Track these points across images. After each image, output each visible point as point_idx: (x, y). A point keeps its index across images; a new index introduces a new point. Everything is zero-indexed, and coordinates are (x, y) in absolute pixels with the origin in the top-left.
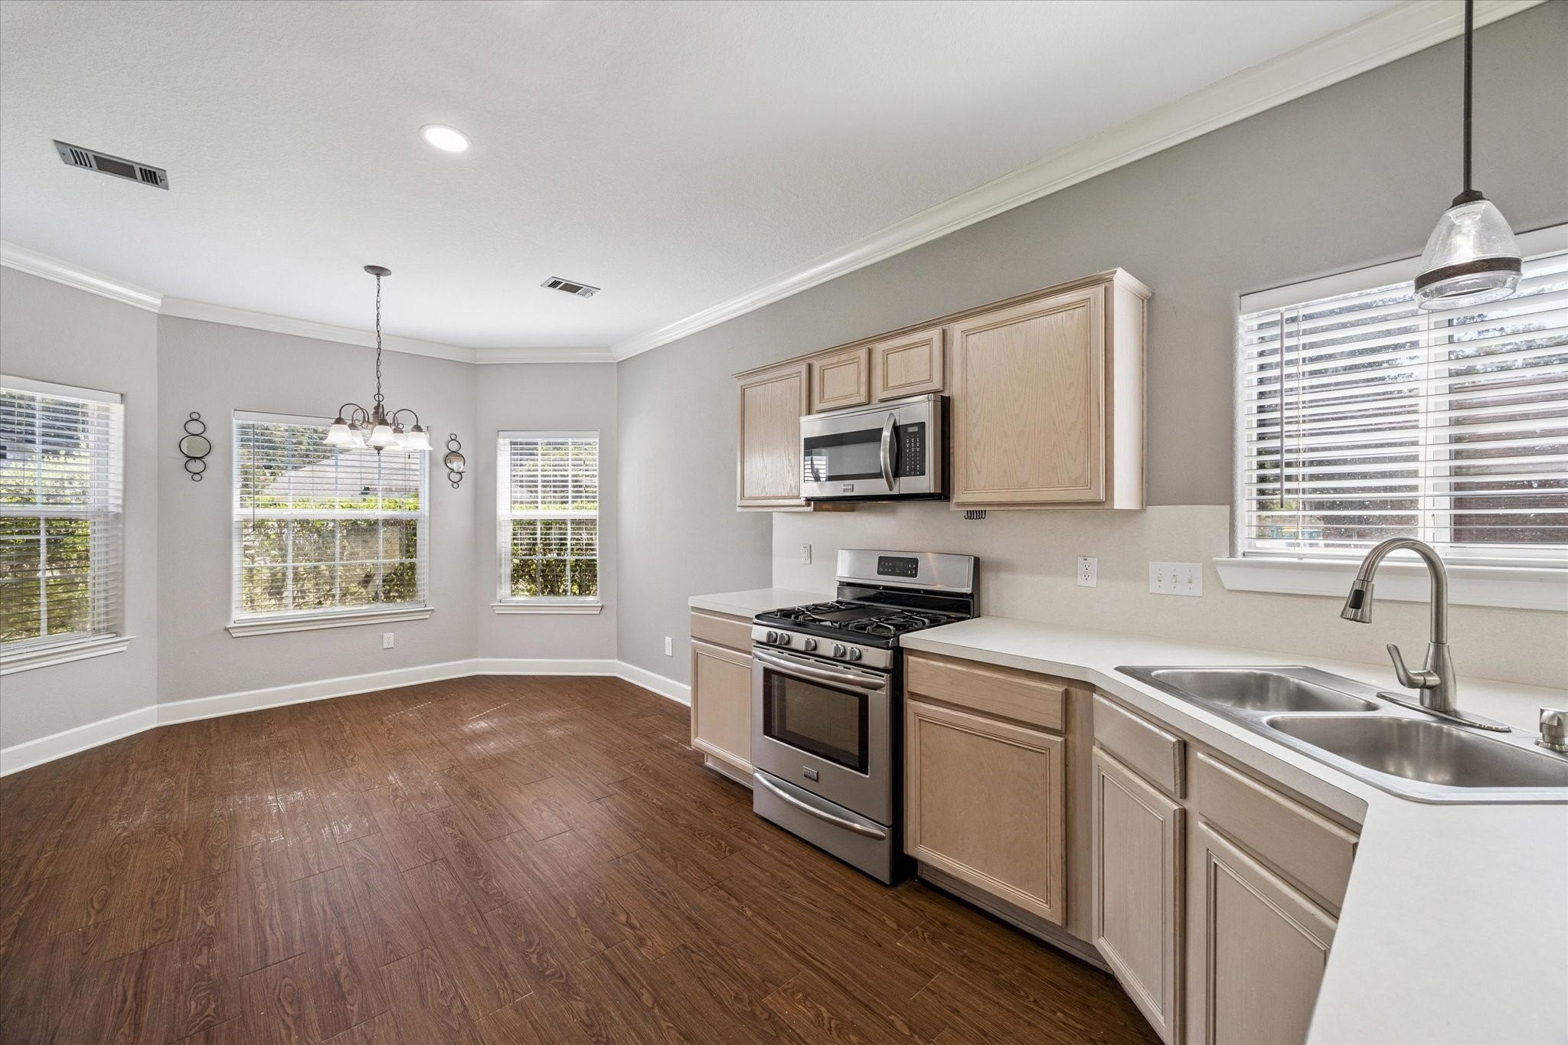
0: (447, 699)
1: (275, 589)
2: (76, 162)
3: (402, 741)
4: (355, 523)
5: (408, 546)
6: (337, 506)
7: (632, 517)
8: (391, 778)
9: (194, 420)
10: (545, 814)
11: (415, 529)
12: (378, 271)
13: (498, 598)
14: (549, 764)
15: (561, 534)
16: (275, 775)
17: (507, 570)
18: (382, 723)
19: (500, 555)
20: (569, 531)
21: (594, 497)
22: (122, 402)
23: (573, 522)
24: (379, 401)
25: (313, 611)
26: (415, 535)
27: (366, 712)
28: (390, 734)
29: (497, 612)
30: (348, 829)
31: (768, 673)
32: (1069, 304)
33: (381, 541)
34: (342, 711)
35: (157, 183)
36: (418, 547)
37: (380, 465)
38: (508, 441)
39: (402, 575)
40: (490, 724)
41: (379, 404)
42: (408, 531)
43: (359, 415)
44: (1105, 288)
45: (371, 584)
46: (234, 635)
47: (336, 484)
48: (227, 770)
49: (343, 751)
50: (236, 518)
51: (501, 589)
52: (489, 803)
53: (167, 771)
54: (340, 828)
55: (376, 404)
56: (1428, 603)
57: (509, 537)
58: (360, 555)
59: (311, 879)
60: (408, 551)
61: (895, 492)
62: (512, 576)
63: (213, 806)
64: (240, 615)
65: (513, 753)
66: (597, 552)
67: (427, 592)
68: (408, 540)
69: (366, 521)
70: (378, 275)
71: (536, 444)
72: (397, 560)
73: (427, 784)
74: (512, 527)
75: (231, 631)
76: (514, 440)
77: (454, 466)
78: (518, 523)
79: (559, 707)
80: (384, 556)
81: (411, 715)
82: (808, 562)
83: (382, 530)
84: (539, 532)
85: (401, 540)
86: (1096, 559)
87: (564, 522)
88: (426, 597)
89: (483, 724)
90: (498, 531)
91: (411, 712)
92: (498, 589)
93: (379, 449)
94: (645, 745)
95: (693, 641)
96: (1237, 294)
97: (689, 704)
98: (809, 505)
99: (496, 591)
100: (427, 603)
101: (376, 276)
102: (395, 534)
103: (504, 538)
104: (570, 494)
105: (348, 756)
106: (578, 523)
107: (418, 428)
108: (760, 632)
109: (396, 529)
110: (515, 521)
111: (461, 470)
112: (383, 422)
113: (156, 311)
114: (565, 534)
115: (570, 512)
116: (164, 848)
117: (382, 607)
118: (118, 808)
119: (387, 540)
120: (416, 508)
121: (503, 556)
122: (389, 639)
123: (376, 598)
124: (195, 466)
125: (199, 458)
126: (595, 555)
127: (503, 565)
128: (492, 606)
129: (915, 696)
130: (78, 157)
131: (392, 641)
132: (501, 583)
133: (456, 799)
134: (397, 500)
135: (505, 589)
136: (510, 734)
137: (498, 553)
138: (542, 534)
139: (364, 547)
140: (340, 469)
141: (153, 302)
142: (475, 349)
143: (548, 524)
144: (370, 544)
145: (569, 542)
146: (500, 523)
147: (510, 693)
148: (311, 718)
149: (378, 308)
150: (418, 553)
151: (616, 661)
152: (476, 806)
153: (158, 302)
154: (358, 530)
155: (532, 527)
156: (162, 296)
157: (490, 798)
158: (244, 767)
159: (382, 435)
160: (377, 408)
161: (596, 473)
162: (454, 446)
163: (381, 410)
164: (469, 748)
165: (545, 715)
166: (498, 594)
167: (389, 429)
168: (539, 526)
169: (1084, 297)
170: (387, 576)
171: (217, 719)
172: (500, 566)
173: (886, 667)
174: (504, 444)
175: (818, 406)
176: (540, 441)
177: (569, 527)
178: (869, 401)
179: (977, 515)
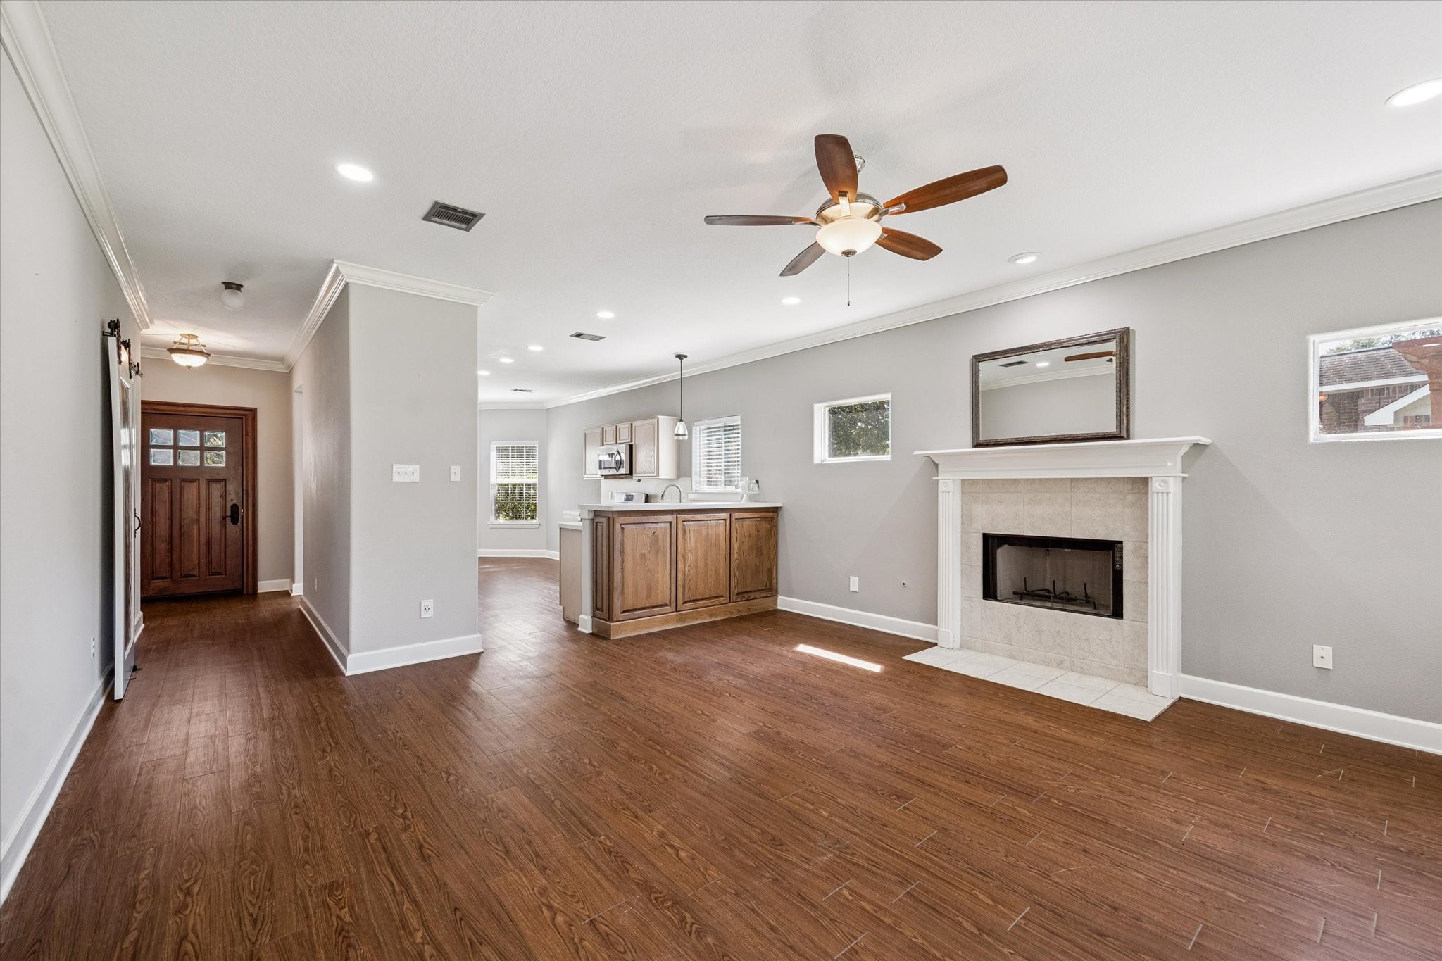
7: (554, 483)
13: (488, 522)
15: (520, 490)
17: (493, 507)
21: (536, 473)
23: (527, 485)
29: (487, 528)
51: (489, 517)
57: (495, 492)
61: (620, 473)
62: (497, 511)
66: (537, 499)
71: (508, 447)
74: (497, 487)
76: (498, 445)
78: (500, 485)
84: (510, 489)
87: (522, 484)
90: (490, 489)
98: (603, 476)
99: (486, 519)
103: (493, 492)
104: (525, 471)
110: (498, 484)
114: (523, 490)
115: (524, 480)
121: (491, 501)
126: (536, 501)
127: (490, 506)
128: (485, 527)
132: (489, 514)
135: (492, 517)
138: (511, 491)
143: (514, 486)
145: (524, 494)
146: (491, 486)
151: (546, 550)
155: (507, 487)
161: (537, 460)
166: (488, 520)
168: (510, 487)
174: (494, 446)
175: (605, 443)
176: (510, 446)
177: (524, 487)
178: (617, 443)
179: (639, 480)
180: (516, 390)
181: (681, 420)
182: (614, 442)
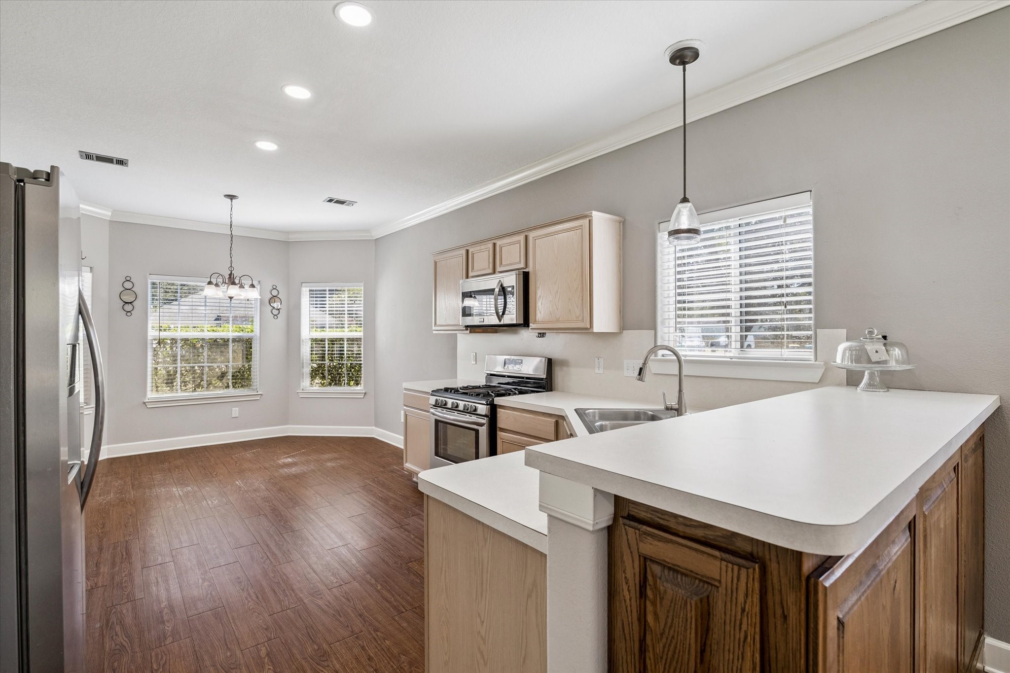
0: (269, 447)
1: (170, 381)
2: (86, 158)
3: (243, 467)
4: (215, 340)
5: (247, 354)
6: (205, 330)
7: (383, 336)
8: (237, 483)
9: (128, 281)
10: (318, 499)
11: (251, 344)
12: (232, 197)
13: (301, 388)
14: (324, 478)
15: (340, 347)
16: (175, 481)
17: (307, 370)
18: (232, 459)
19: (303, 360)
20: (345, 346)
21: (361, 324)
22: (91, 272)
23: (348, 340)
24: (231, 271)
25: (192, 394)
26: (251, 348)
27: (222, 453)
28: (237, 464)
29: (301, 396)
30: (216, 502)
31: (437, 422)
32: (575, 227)
33: (231, 351)
34: (208, 452)
35: (123, 164)
36: (253, 355)
37: (231, 305)
38: (308, 289)
39: (243, 372)
40: (294, 460)
41: (231, 273)
42: (247, 344)
43: (220, 280)
44: (589, 220)
45: (225, 378)
46: (148, 407)
47: (205, 317)
48: (149, 478)
49: (210, 471)
50: (149, 338)
51: (303, 382)
52: (289, 493)
53: (118, 477)
54: (212, 502)
55: (230, 272)
56: (677, 375)
57: (309, 349)
58: (219, 360)
59: (199, 520)
60: (247, 358)
61: (502, 323)
62: (311, 374)
63: (145, 492)
64: (151, 395)
65: (305, 473)
66: (362, 359)
67: (258, 383)
68: (247, 351)
69: (222, 339)
70: (231, 199)
71: (325, 291)
72: (240, 364)
73: (256, 485)
74: (310, 343)
75: (147, 404)
76: (311, 289)
77: (275, 305)
78: (314, 340)
79: (336, 452)
80: (232, 361)
81: (248, 455)
82: (475, 363)
83: (231, 344)
84: (327, 346)
85: (243, 351)
86: (603, 359)
87: (342, 340)
88: (258, 386)
89: (290, 460)
90: (301, 346)
91: (248, 454)
92: (301, 382)
93: (231, 298)
94: (382, 471)
95: (405, 408)
96: (657, 223)
97: (402, 447)
98: (467, 330)
99: (300, 383)
100: (258, 390)
101: (230, 200)
102: (240, 347)
103: (306, 350)
104: (346, 322)
105: (213, 472)
106: (351, 340)
107: (253, 286)
108: (432, 400)
109: (240, 344)
110: (312, 339)
111: (279, 308)
112: (234, 283)
113: (109, 219)
114: (343, 347)
115: (346, 334)
116: (125, 507)
117: (231, 391)
118: (98, 491)
119: (234, 351)
120: (252, 331)
121: (305, 361)
122: (235, 411)
123: (228, 387)
124: (128, 307)
125: (130, 303)
126: (361, 361)
127: (305, 367)
128: (298, 393)
129: (502, 430)
130: (88, 156)
131: (237, 412)
132: (303, 378)
133: (272, 492)
134: (241, 326)
135: (306, 382)
136: (304, 464)
137: (301, 359)
138: (329, 347)
139: (221, 355)
140: (207, 308)
141: (107, 214)
142: (288, 233)
143: (333, 341)
144: (224, 354)
145: (345, 352)
146: (303, 341)
147: (307, 445)
148: (191, 455)
149: (231, 218)
150: (252, 360)
151: (374, 428)
152: (282, 494)
153: (110, 214)
154: (218, 345)
155: (323, 343)
156: (112, 210)
157: (290, 492)
158: (158, 477)
159: (233, 291)
160: (230, 275)
161: (362, 309)
162: (275, 293)
163: (232, 276)
164: (281, 471)
165: (326, 456)
166: (301, 385)
167: (237, 287)
168: (327, 343)
169: (580, 224)
170: (235, 373)
171: (139, 455)
172: (303, 367)
173: (486, 414)
174: (305, 291)
175: (471, 274)
176: (327, 289)
177: (346, 343)
178: (494, 272)
179: (542, 335)
180: (330, 201)
181: (685, 200)
182: (490, 271)
